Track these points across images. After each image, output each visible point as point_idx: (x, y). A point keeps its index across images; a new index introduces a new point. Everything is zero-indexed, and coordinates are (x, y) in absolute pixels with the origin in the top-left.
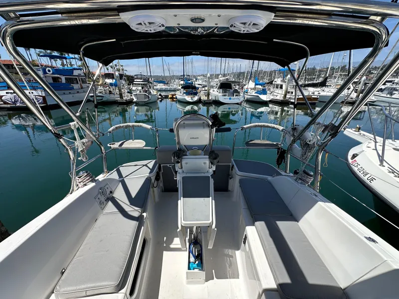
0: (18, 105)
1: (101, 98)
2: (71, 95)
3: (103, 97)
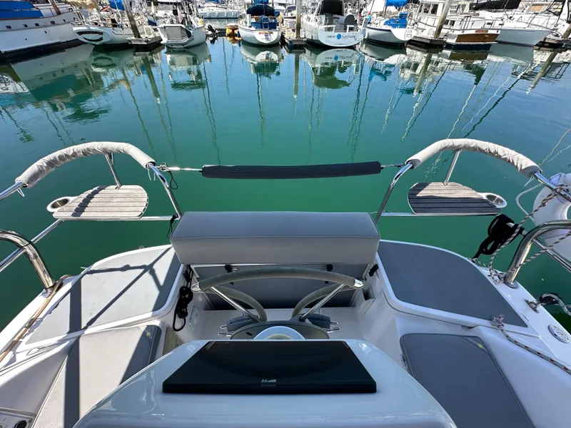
2: (42, 30)
3: (101, 33)
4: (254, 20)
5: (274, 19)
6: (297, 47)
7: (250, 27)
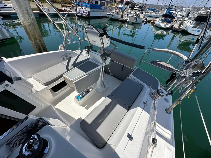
0: (80, 14)
1: (112, 16)
2: (100, 12)
3: (113, 15)
4: (163, 19)
5: (172, 19)
6: (176, 31)
7: (160, 21)
